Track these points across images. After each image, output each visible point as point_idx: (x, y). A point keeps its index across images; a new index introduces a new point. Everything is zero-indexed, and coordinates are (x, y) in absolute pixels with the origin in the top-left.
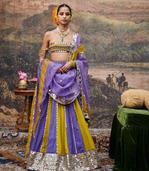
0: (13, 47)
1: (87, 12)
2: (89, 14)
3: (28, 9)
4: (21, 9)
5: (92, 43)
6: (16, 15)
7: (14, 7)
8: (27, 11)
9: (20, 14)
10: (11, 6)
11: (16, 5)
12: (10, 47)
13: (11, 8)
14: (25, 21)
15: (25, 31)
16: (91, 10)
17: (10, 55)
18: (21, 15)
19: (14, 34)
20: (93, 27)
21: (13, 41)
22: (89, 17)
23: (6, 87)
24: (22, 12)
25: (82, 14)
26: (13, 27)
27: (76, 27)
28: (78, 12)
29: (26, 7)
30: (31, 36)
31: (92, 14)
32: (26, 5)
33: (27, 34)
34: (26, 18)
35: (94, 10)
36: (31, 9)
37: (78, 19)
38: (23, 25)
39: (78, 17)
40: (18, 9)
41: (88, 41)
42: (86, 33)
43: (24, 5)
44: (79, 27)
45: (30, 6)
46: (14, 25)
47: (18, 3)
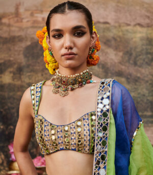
0: (11, 94)
1: (135, 25)
2: (138, 28)
3: (33, 27)
4: (21, 29)
5: (147, 82)
6: (12, 40)
7: (9, 25)
8: (30, 31)
9: (19, 37)
10: (5, 24)
11: (12, 22)
12: (6, 94)
13: (5, 28)
14: (28, 48)
15: (28, 66)
16: (142, 21)
17: (6, 107)
18: (20, 39)
19: (11, 72)
20: (147, 53)
21: (10, 84)
22: (139, 35)
23: (3, 163)
24: (22, 34)
25: (127, 31)
26: (10, 61)
27: (116, 55)
28: (120, 26)
29: (29, 24)
30: (40, 75)
31: (144, 30)
32: (28, 21)
33: (32, 71)
34: (29, 43)
35: (147, 21)
36: (36, 27)
37: (118, 39)
38: (25, 56)
39: (119, 37)
40: (17, 29)
41: (139, 78)
42: (135, 64)
43: (25, 21)
44: (121, 54)
45: (35, 22)
46: (10, 56)
47: (16, 19)
